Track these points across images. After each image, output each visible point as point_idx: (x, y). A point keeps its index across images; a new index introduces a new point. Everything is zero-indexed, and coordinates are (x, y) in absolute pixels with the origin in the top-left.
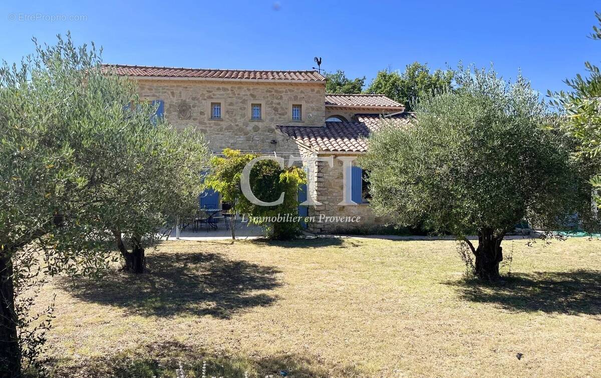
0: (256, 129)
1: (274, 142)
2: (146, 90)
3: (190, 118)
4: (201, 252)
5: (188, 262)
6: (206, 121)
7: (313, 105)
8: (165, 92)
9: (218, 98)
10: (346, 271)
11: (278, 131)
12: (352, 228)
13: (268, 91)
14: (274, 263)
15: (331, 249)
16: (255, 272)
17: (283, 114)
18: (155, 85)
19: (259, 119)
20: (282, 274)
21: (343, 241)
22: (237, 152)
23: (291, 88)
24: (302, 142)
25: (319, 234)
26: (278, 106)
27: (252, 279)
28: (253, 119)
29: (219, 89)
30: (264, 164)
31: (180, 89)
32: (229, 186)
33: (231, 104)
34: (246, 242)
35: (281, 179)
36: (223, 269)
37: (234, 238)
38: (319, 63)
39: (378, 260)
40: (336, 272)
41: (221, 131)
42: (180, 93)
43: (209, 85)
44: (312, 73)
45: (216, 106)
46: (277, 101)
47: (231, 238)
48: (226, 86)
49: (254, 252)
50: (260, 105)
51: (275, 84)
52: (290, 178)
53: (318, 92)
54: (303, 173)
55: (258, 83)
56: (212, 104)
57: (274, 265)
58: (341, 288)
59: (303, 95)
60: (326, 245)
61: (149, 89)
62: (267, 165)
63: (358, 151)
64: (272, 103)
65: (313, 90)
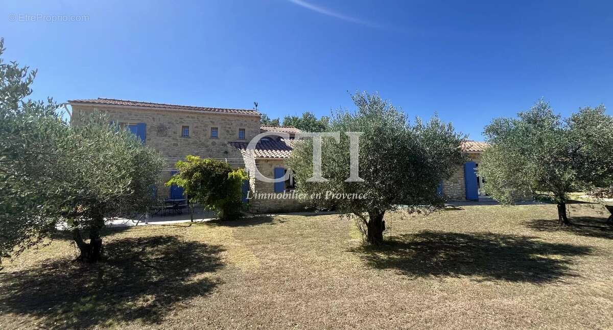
0: (214, 144)
1: (226, 152)
2: (132, 116)
3: (165, 136)
4: (162, 235)
5: (146, 246)
6: (178, 138)
7: (253, 130)
8: (148, 118)
9: (187, 123)
10: (277, 245)
11: (229, 145)
12: (278, 209)
13: (222, 120)
14: (220, 241)
15: (264, 225)
16: (203, 253)
17: (233, 135)
18: (140, 112)
19: (217, 137)
20: (226, 253)
21: (273, 219)
22: (197, 158)
23: (238, 118)
24: (245, 152)
25: (256, 214)
26: (230, 130)
27: (200, 260)
28: (212, 137)
29: (188, 117)
30: (217, 166)
31: (160, 116)
32: (190, 183)
33: (197, 127)
34: (202, 223)
35: (229, 177)
36: (177, 251)
37: (192, 221)
38: (256, 106)
39: (298, 233)
40: (269, 246)
41: (188, 144)
42: (159, 118)
43: (180, 114)
44: (252, 111)
45: (186, 128)
46: (229, 126)
47: (190, 221)
48: (193, 115)
49: (206, 232)
50: (217, 128)
51: (227, 115)
52: (236, 176)
53: (256, 122)
54: (245, 173)
55: (216, 114)
56: (183, 126)
57: (220, 243)
58: (274, 263)
59: (246, 123)
60: (261, 223)
61: (136, 115)
62: (220, 167)
63: (282, 157)
64: (225, 127)
65: (252, 120)
